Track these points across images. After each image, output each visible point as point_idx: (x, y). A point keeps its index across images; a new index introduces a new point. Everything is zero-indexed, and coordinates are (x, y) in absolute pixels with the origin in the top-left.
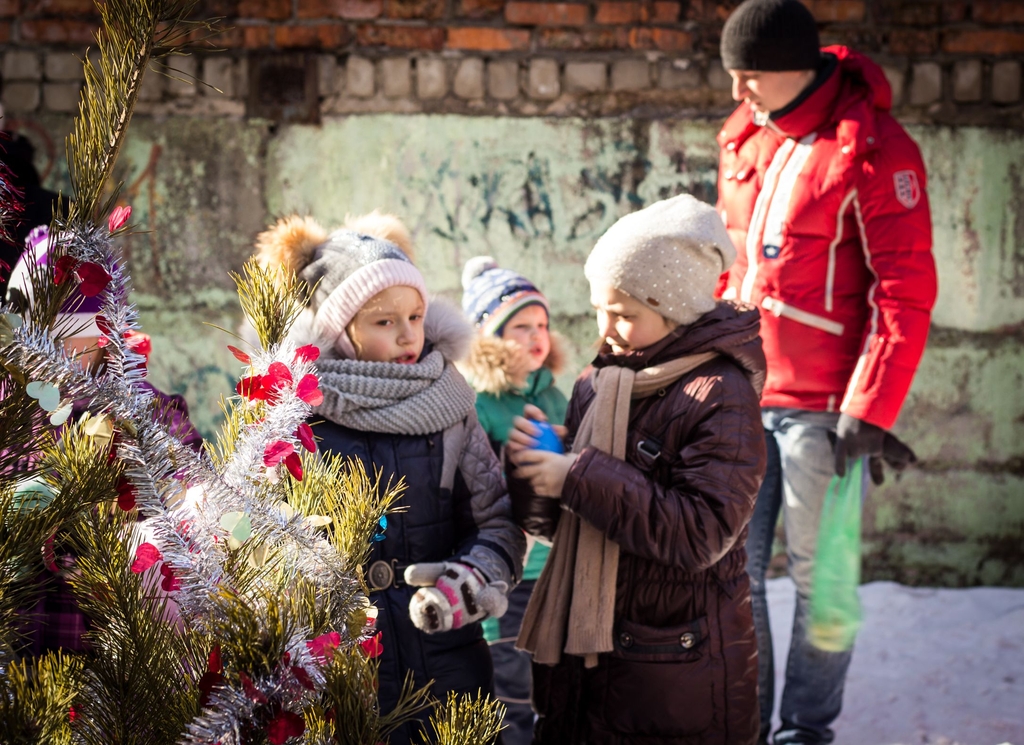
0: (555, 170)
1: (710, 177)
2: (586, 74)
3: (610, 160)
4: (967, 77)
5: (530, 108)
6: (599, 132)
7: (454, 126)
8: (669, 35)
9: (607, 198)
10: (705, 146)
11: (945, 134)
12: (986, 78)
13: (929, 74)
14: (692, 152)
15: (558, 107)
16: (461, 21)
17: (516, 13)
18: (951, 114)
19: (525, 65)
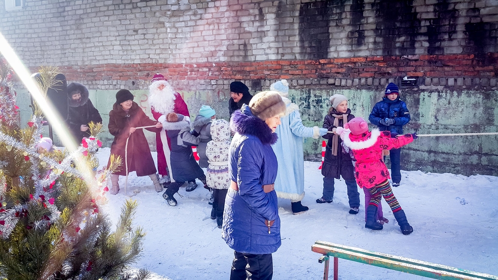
0: (296, 97)
1: (320, 98)
2: (301, 82)
3: (304, 96)
4: (363, 81)
5: (293, 88)
6: (303, 91)
8: (314, 75)
9: (304, 102)
10: (319, 93)
11: (359, 90)
12: (366, 80)
13: (356, 80)
14: (317, 94)
15: (297, 87)
16: (282, 74)
17: (290, 72)
18: (360, 87)
19: (292, 81)
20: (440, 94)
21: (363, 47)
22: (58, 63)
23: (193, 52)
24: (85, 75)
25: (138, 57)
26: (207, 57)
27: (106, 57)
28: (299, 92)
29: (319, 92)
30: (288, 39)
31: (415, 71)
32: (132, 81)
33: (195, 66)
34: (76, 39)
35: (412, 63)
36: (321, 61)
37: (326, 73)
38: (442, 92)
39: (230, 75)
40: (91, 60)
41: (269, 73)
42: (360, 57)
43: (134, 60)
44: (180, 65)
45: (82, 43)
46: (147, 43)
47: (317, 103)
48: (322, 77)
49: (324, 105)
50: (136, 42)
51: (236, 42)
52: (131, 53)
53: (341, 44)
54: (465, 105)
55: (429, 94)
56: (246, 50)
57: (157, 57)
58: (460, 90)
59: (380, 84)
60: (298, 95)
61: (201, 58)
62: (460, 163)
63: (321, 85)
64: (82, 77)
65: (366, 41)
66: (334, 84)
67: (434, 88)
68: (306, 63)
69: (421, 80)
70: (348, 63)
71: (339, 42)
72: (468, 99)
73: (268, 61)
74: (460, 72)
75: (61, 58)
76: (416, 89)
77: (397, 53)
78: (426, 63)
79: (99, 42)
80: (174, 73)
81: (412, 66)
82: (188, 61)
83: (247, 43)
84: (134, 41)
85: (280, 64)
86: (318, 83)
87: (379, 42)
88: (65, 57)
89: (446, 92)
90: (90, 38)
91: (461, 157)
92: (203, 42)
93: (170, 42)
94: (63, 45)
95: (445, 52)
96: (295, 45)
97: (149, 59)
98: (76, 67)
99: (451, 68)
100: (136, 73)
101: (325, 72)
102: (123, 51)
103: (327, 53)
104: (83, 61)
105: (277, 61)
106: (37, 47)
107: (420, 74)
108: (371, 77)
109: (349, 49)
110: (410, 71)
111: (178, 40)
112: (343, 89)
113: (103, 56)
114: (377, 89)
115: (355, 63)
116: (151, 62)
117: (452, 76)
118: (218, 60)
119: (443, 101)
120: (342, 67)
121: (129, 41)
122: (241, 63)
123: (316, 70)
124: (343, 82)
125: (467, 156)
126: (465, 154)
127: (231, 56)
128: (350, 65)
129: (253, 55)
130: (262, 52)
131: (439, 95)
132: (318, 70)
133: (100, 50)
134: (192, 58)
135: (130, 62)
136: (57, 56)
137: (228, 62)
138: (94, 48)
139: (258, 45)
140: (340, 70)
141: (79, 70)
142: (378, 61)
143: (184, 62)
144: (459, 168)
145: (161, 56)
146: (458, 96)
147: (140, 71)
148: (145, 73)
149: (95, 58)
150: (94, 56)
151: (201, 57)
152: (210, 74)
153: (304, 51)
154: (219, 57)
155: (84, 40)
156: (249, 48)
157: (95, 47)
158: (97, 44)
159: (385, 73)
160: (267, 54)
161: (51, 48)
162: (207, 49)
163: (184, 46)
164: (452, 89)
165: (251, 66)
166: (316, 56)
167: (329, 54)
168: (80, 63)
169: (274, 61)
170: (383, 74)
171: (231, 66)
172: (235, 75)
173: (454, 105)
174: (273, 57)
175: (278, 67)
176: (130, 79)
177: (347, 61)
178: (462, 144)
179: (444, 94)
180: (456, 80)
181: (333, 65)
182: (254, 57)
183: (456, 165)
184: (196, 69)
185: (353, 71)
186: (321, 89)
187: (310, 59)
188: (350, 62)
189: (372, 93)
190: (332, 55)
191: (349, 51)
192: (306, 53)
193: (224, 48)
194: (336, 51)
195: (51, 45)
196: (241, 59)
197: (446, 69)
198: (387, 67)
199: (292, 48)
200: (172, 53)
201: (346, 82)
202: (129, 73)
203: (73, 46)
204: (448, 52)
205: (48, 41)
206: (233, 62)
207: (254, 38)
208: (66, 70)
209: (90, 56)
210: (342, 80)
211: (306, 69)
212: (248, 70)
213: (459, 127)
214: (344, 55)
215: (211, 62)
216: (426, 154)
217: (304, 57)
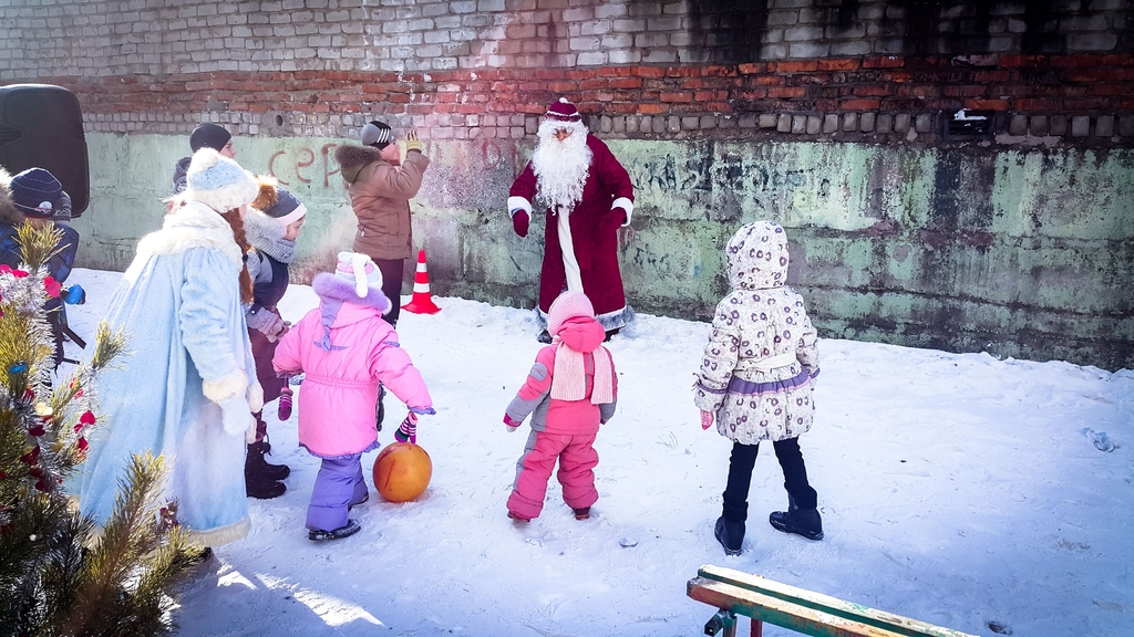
0: (677, 162)
1: (738, 164)
2: (691, 122)
3: (698, 157)
4: (850, 120)
5: (668, 137)
6: (694, 146)
7: (640, 144)
8: (723, 105)
9: (697, 173)
10: (736, 152)
11: (838, 145)
12: (858, 119)
13: (833, 119)
14: (731, 153)
15: (679, 136)
16: (643, 101)
17: (663, 97)
18: (841, 137)
19: (667, 119)
20: (1050, 158)
21: (854, 33)
22: (103, 68)
23: (424, 44)
24: (168, 100)
25: (289, 55)
26: (457, 57)
27: (215, 56)
28: (684, 148)
29: (736, 147)
30: (659, 11)
31: (987, 96)
32: (276, 114)
33: (427, 78)
34: (144, 10)
35: (978, 76)
36: (741, 67)
37: (755, 100)
38: (1055, 153)
39: (513, 103)
40: (181, 63)
41: (608, 98)
42: (843, 57)
43: (279, 62)
44: (392, 76)
45: (160, 20)
46: (312, 20)
47: (729, 177)
48: (743, 109)
49: (748, 182)
50: (285, 18)
51: (527, 16)
52: (274, 46)
53: (797, 25)
54: (1116, 187)
55: (1020, 157)
56: (553, 39)
57: (336, 55)
58: (1102, 149)
59: (893, 129)
60: (680, 156)
61: (442, 60)
62: (1091, 336)
63: (740, 130)
64: (161, 104)
65: (860, 17)
66: (775, 128)
67: (1034, 141)
68: (704, 73)
69: (1001, 119)
70: (812, 74)
71: (791, 18)
72: (1124, 171)
73: (608, 67)
74: (1106, 100)
75: (111, 57)
76: (986, 144)
77: (942, 50)
78: (1016, 76)
79: (199, 18)
80: (376, 97)
81: (979, 83)
82: (411, 66)
83: (555, 19)
84: (280, 14)
85: (637, 77)
86: (732, 124)
87: (895, 20)
88: (120, 55)
89: (1066, 153)
90: (177, 8)
91: (1096, 323)
92: (446, 18)
93: (367, 17)
94: (115, 24)
95: (1069, 47)
96: (678, 26)
97: (317, 61)
98: (147, 79)
99: (1082, 90)
100: (285, 96)
101: (751, 97)
102: (255, 38)
103: (759, 47)
104: (162, 63)
105: (631, 68)
106: (54, 29)
107: (998, 104)
108: (872, 110)
109: (816, 37)
110: (972, 97)
111: (387, 12)
112: (797, 141)
113: (209, 51)
114: (884, 144)
115: (830, 74)
116: (320, 68)
117: (1082, 111)
118: (483, 64)
119: (1055, 176)
120: (796, 86)
121: (268, 16)
122: (541, 73)
123: (730, 92)
124: (799, 124)
125: (1113, 320)
126: (1107, 313)
127: (516, 55)
128: (817, 80)
129: (570, 52)
130: (592, 44)
131: (1046, 161)
132: (735, 91)
133: (200, 38)
134: (421, 60)
135: (270, 67)
136: (101, 53)
137: (510, 70)
138: (187, 33)
139: (584, 25)
140: (791, 93)
141: (153, 87)
142: (890, 70)
143: (400, 68)
144: (1090, 350)
145: (345, 52)
146: (1097, 164)
147: (295, 89)
148: (308, 95)
149: (188, 57)
150: (187, 52)
151: (442, 56)
152: (465, 99)
153: (701, 41)
154: (486, 56)
155: (164, 13)
156: (560, 33)
157: (190, 29)
158: (193, 22)
159: (909, 101)
160: (605, 50)
161: (88, 31)
162: (456, 36)
163: (402, 27)
164: (1082, 144)
165: (566, 79)
166: (730, 54)
167: (763, 50)
168: (154, 71)
169: (623, 67)
170: (903, 105)
171: (517, 81)
172: (526, 103)
173: (1084, 188)
174: (620, 58)
175: (633, 83)
176: (273, 109)
177: (811, 68)
178: (1100, 288)
179: (1059, 159)
180: (1093, 123)
181: (774, 80)
182: (573, 56)
183: (1081, 342)
184: (430, 87)
185: (825, 95)
186: (740, 141)
187: (715, 64)
188: (817, 73)
189: (871, 152)
190: (774, 52)
191: (816, 42)
192: (704, 47)
193: (499, 34)
194: (783, 42)
195: (88, 25)
196: (540, 62)
197: (1069, 91)
198: (913, 86)
199: (669, 34)
200: (371, 45)
201: (806, 123)
202: (269, 95)
203: (138, 28)
204: (1078, 47)
205: (81, 15)
206: (521, 69)
207: (573, 8)
208: (122, 87)
209: (179, 53)
210: (796, 118)
211: (703, 89)
212: (557, 91)
213: (1096, 245)
214: (803, 51)
215: (467, 70)
216: (1005, 313)
217: (701, 57)
